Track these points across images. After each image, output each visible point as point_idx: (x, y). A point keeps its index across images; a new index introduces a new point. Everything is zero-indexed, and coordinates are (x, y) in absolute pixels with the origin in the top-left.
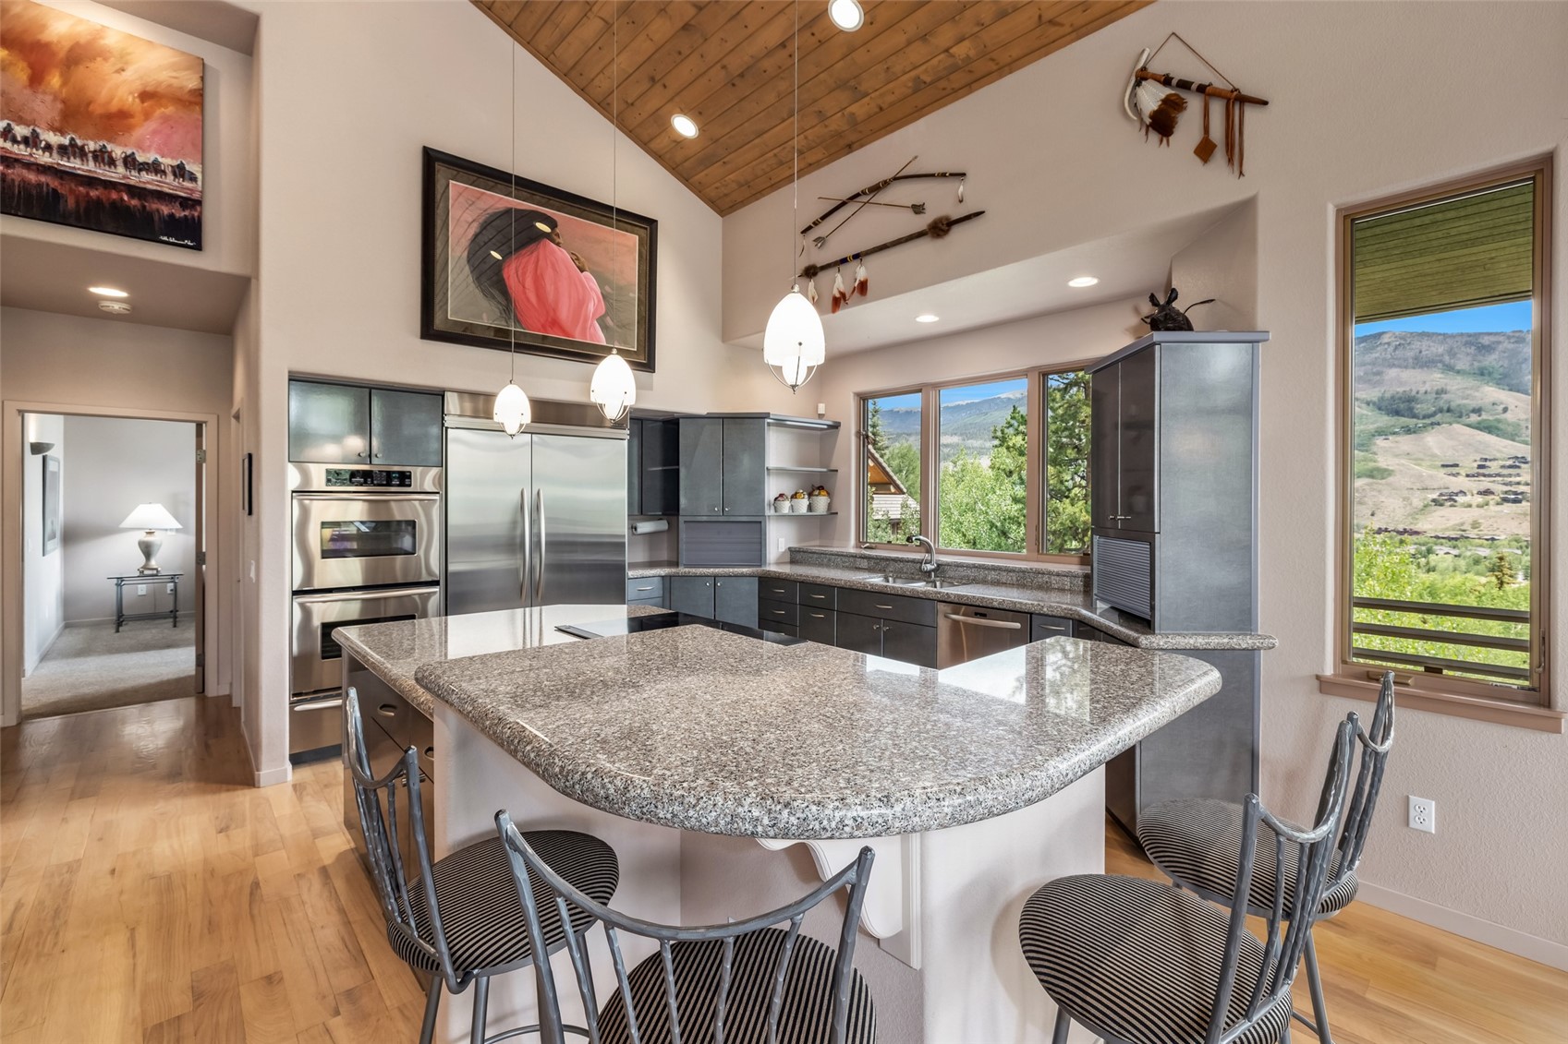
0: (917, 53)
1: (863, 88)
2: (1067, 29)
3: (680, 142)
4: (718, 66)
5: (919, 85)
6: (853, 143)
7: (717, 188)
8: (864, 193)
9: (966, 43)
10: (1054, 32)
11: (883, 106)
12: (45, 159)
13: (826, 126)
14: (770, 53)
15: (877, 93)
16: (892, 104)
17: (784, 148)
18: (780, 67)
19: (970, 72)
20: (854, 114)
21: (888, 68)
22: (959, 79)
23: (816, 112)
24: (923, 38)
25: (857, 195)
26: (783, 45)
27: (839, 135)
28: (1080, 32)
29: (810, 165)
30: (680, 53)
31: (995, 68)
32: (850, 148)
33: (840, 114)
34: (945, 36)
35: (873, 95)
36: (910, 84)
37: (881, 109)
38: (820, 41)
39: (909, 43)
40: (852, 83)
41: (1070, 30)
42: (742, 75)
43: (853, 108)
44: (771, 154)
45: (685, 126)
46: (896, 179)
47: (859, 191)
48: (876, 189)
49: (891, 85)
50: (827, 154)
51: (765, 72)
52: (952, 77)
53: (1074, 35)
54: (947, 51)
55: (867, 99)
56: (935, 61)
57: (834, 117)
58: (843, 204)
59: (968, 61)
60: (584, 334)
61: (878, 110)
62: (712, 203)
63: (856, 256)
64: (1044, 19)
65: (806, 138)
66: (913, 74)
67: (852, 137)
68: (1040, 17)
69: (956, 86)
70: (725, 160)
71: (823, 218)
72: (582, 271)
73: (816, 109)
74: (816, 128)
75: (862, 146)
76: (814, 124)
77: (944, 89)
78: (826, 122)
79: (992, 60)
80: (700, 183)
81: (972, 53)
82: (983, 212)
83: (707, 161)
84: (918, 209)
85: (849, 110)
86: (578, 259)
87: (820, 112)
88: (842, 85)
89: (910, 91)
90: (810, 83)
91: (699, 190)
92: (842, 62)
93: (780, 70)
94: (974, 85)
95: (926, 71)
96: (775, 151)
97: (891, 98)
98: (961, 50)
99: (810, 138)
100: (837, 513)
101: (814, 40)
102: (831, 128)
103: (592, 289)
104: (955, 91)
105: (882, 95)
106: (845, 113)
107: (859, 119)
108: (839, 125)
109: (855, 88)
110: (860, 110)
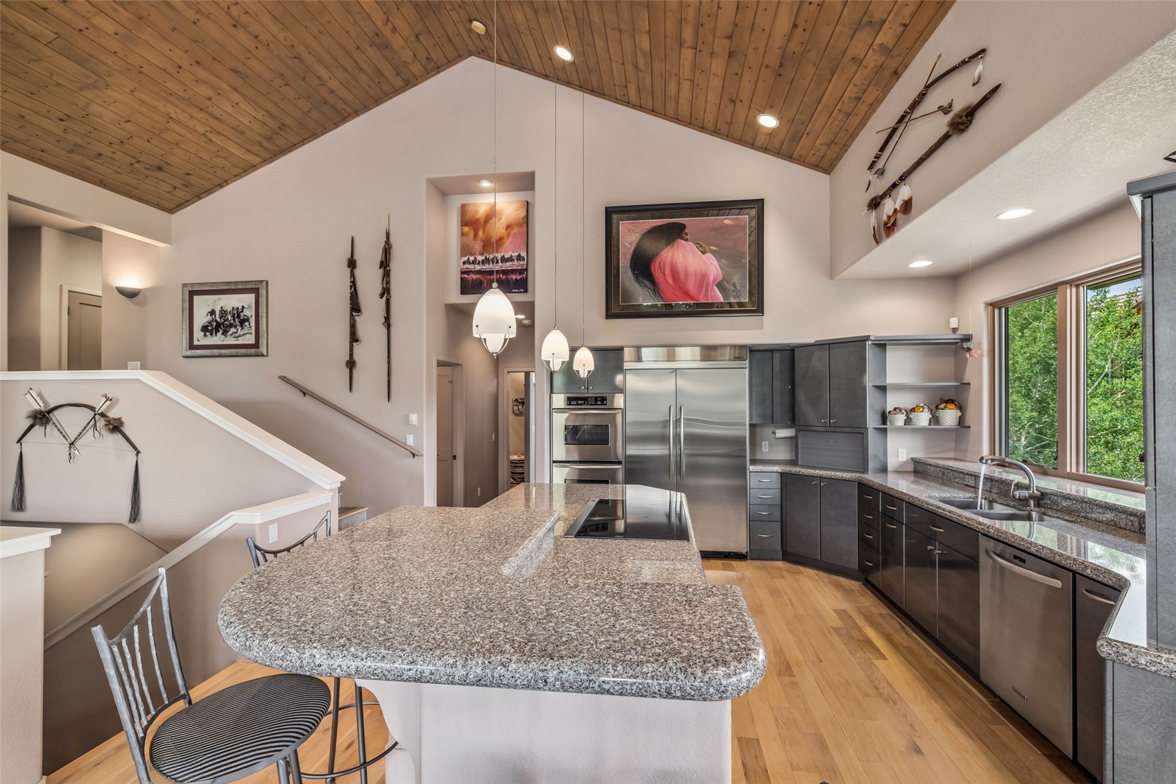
1: (877, 16)
3: (772, 133)
4: (763, 68)
6: (897, 68)
7: (813, 155)
8: (906, 113)
11: (903, 22)
12: (478, 268)
13: (866, 67)
14: (789, 37)
15: (892, 14)
16: (913, 16)
17: (843, 102)
18: (802, 43)
20: (882, 44)
23: (850, 61)
25: (903, 118)
26: (795, 26)
27: (881, 68)
29: (872, 104)
30: (736, 74)
32: (897, 73)
33: (871, 50)
35: (890, 19)
37: (905, 26)
38: (819, 5)
40: (865, 20)
42: (781, 65)
43: (879, 40)
44: (836, 111)
45: (768, 121)
46: (927, 86)
47: (902, 112)
48: (914, 105)
50: (880, 89)
51: (794, 53)
55: (886, 25)
57: (867, 57)
58: (894, 130)
60: (706, 296)
61: (902, 28)
62: (816, 167)
63: (902, 178)
65: (855, 85)
67: (893, 64)
70: (807, 132)
71: (882, 149)
72: (704, 254)
73: (849, 58)
74: (858, 73)
75: (906, 67)
76: (855, 71)
78: (864, 64)
80: (800, 156)
82: (999, 85)
83: (796, 138)
84: (945, 109)
85: (875, 43)
86: (701, 246)
87: (853, 58)
88: (858, 27)
90: (831, 41)
91: (802, 161)
92: (846, 9)
93: (804, 46)
96: (838, 107)
97: (908, 11)
99: (858, 83)
100: (969, 427)
101: (813, 6)
102: (871, 66)
103: (711, 264)
105: (897, 14)
106: (875, 47)
107: (890, 46)
108: (876, 60)
109: (871, 22)
110: (885, 37)
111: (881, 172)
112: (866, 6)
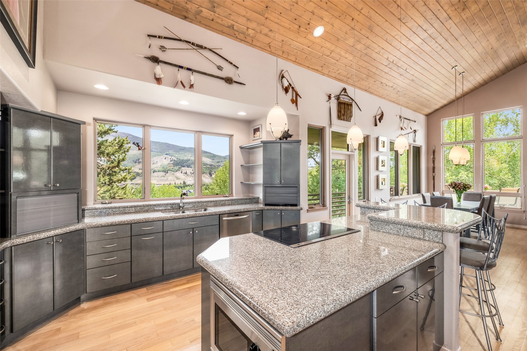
0: (242, 20)
1: (216, 9)
2: (270, 50)
5: (232, 27)
6: (188, 18)
8: (193, 44)
9: (253, 31)
10: (268, 48)
11: (214, 19)
13: (186, 3)
16: (218, 23)
19: (245, 38)
20: (202, 12)
21: (230, 14)
22: (241, 36)
24: (248, 19)
25: (190, 43)
27: (187, 10)
28: (271, 53)
31: (251, 43)
32: (185, 18)
33: (198, 6)
34: (253, 25)
35: (216, 14)
36: (229, 24)
39: (244, 16)
40: (215, 5)
41: (270, 51)
46: (210, 50)
47: (192, 41)
48: (201, 47)
49: (224, 18)
50: (171, 10)
52: (240, 34)
53: (270, 52)
54: (248, 28)
55: (212, 13)
56: (242, 27)
57: (193, 4)
59: (249, 35)
61: (211, 19)
63: (188, 69)
64: (270, 44)
66: (234, 23)
67: (190, 16)
68: (270, 43)
69: (238, 37)
71: (165, 38)
77: (235, 34)
79: (252, 40)
81: (251, 35)
82: (245, 85)
84: (220, 68)
85: (202, 9)
89: (227, 26)
94: (242, 41)
95: (238, 26)
97: (220, 21)
98: (251, 32)
102: (187, 6)
104: (237, 37)
105: (218, 17)
106: (200, 8)
107: (201, 15)
108: (191, 8)
109: (214, 7)
110: (206, 13)
111: (163, 48)
112: (223, 6)
